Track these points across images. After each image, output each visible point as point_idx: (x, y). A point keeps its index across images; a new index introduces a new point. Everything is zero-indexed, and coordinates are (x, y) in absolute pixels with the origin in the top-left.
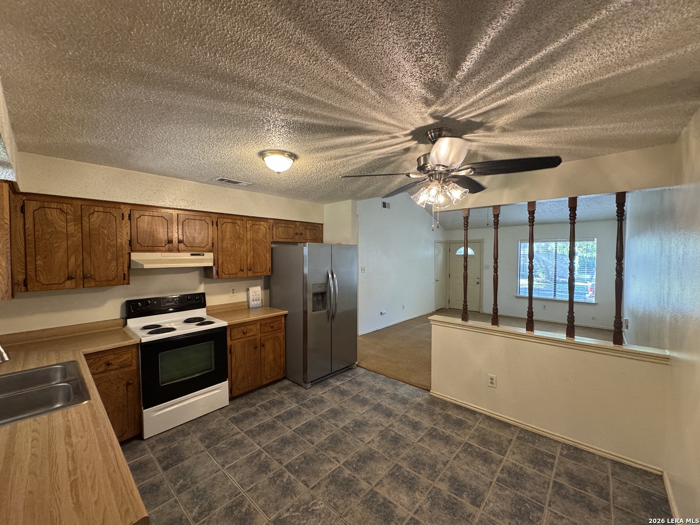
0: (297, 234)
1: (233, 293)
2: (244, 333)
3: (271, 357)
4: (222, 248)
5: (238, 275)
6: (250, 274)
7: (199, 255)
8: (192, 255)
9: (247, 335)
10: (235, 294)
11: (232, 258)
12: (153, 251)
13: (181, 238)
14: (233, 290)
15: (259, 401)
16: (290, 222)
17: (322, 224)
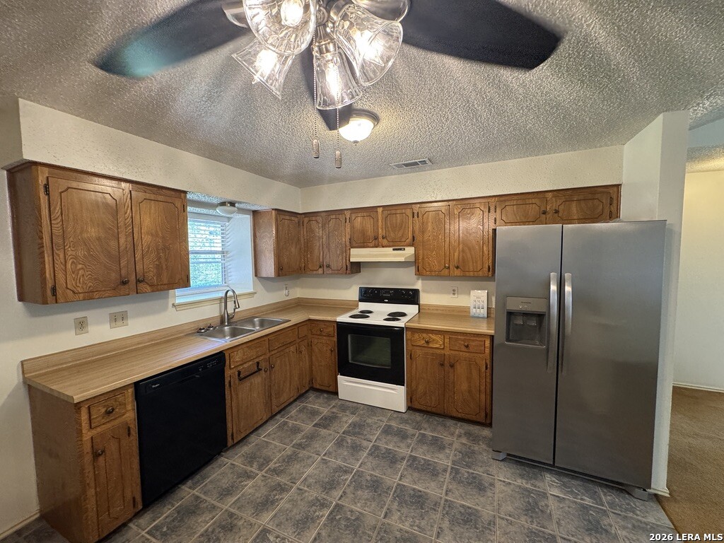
0: (544, 213)
1: (454, 294)
2: (427, 342)
3: (464, 386)
4: (423, 242)
5: (442, 273)
6: (457, 272)
7: (401, 249)
8: (394, 250)
9: (431, 345)
10: (456, 296)
11: (434, 253)
12: (364, 247)
13: (384, 235)
14: (454, 290)
15: (430, 430)
16: (527, 196)
17: (618, 186)
